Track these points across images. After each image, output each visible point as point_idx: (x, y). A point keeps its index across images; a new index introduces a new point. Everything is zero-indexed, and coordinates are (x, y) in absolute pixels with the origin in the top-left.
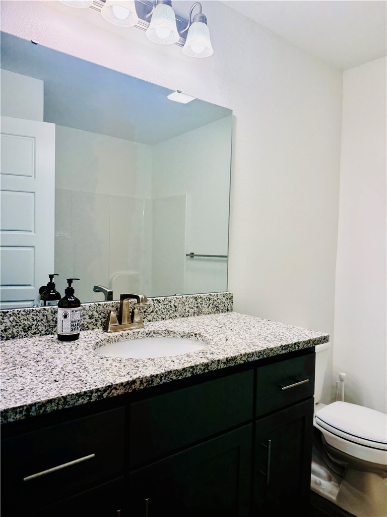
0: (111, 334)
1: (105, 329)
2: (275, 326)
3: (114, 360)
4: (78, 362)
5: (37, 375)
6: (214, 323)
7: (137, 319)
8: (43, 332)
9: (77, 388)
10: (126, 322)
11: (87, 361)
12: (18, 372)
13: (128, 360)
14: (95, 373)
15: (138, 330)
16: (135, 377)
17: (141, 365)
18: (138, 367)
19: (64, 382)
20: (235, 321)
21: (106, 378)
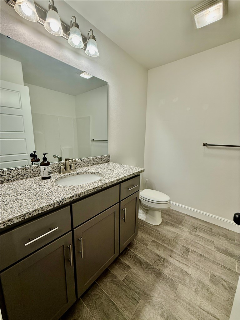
0: (62, 175)
1: (60, 173)
2: (126, 167)
3: (64, 187)
4: (48, 189)
5: (29, 198)
6: (104, 167)
7: (72, 168)
8: (32, 176)
9: (48, 202)
10: (69, 170)
11: (52, 188)
12: (19, 197)
13: (70, 186)
14: (56, 194)
15: (73, 172)
16: (73, 194)
17: (76, 188)
18: (74, 189)
19: (41, 200)
20: (112, 166)
21: (61, 196)
